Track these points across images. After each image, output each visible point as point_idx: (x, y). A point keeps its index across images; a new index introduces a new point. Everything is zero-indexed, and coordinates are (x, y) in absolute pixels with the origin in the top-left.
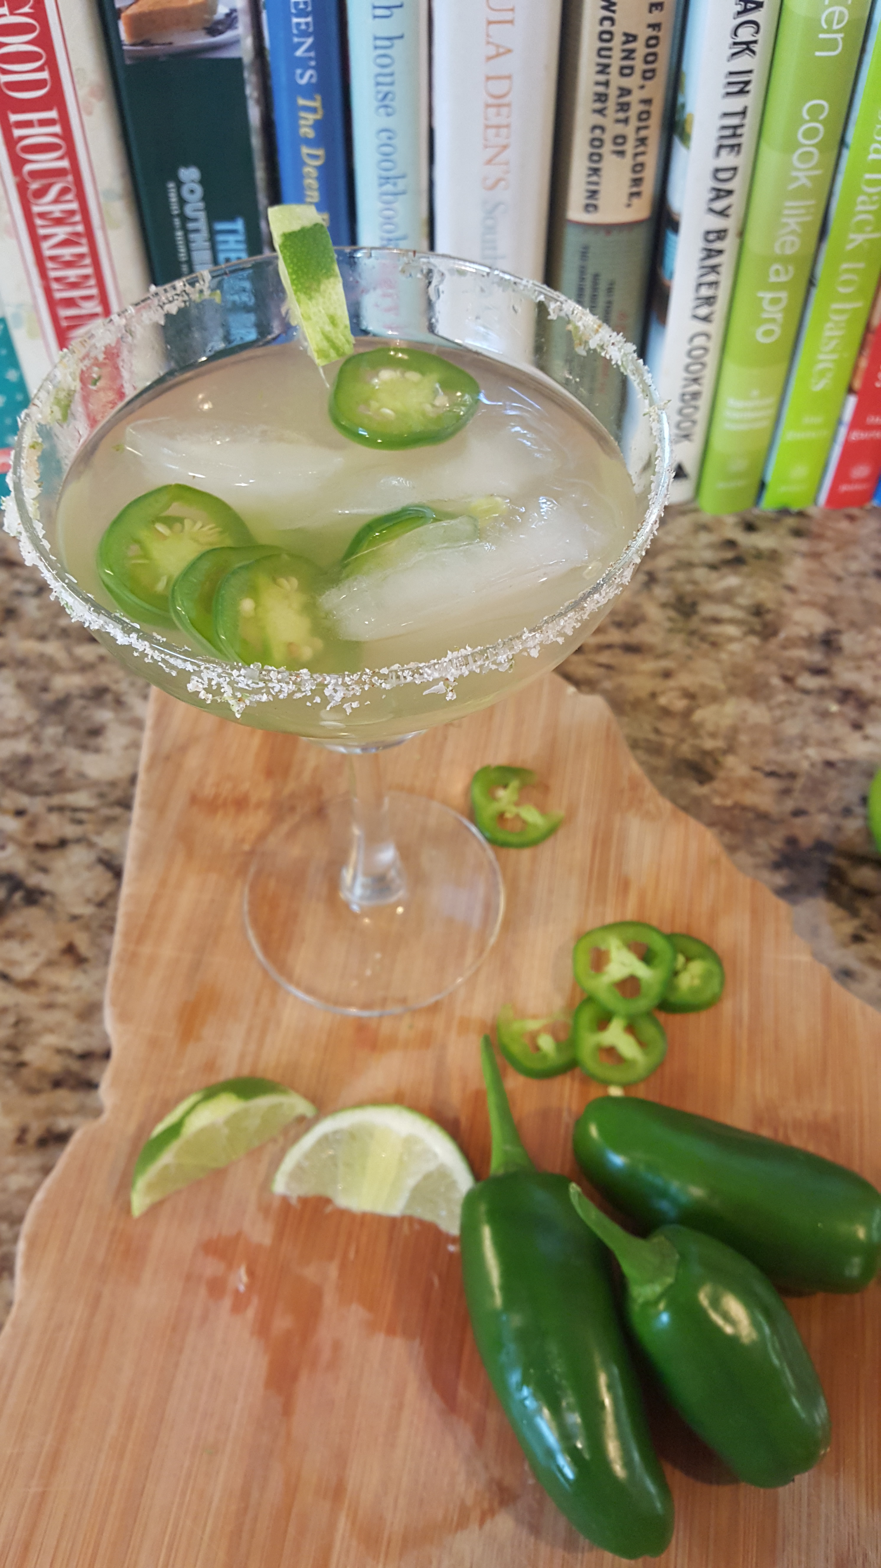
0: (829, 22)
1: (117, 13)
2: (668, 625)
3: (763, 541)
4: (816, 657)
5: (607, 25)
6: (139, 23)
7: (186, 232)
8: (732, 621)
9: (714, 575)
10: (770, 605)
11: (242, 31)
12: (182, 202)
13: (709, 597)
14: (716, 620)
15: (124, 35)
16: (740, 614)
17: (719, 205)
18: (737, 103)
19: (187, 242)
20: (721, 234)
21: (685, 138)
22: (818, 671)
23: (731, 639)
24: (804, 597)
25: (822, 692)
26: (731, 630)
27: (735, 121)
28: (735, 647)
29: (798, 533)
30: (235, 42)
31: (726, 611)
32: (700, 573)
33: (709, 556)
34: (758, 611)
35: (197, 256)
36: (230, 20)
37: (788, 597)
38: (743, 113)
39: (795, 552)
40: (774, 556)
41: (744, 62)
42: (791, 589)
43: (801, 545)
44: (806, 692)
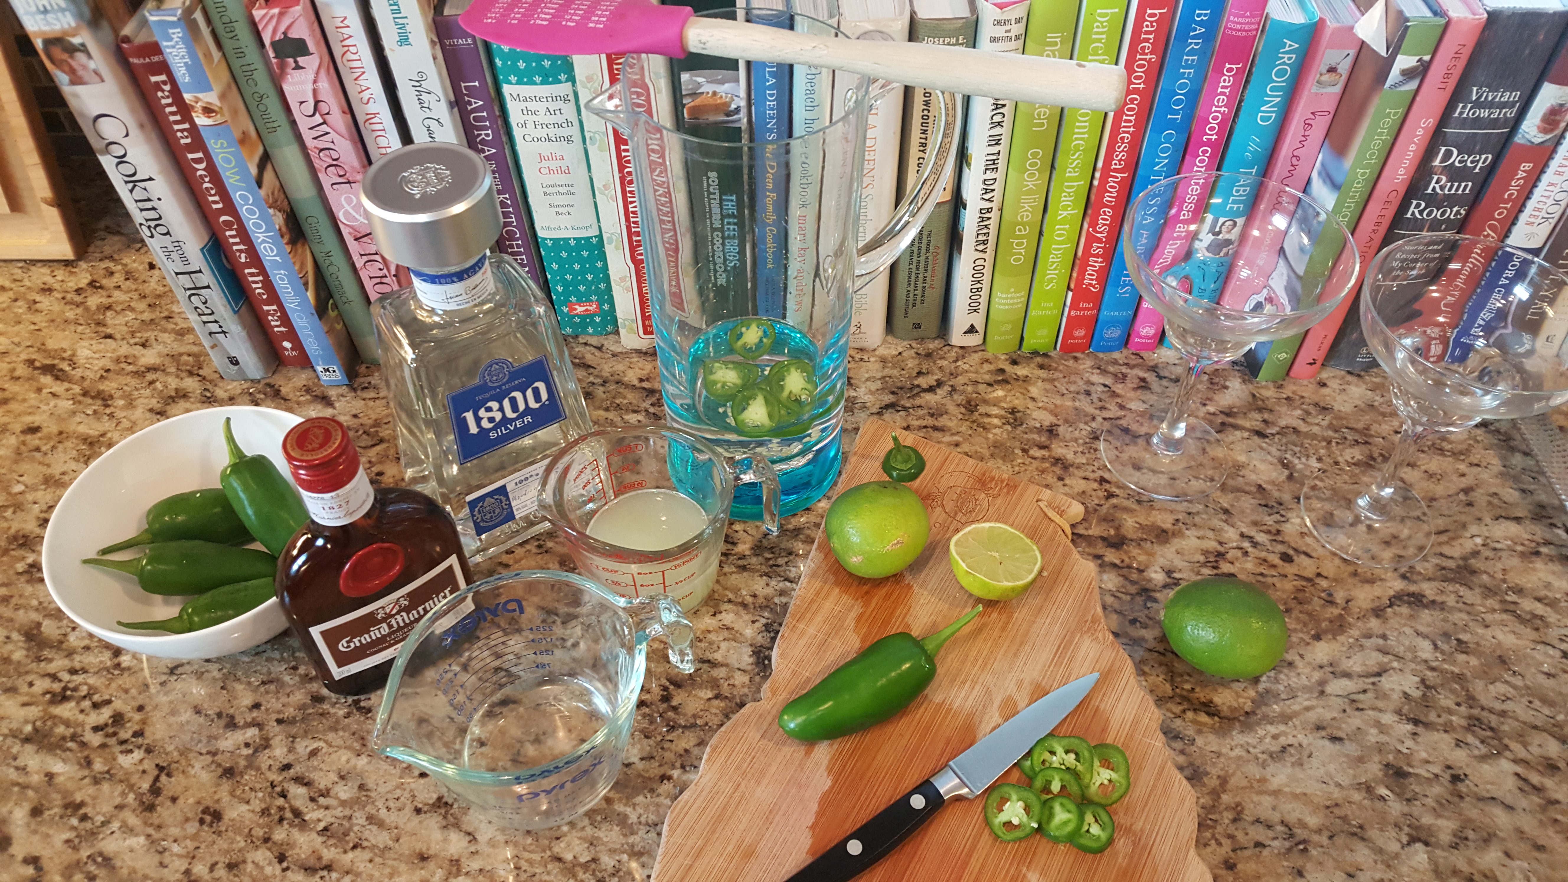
0: (1039, 115)
1: (684, 106)
2: (960, 416)
3: (1021, 371)
4: (1043, 439)
5: (926, 112)
6: (695, 110)
7: (710, 199)
8: (996, 416)
9: (990, 389)
10: (1020, 408)
11: (743, 115)
12: (709, 185)
13: (986, 402)
14: (988, 415)
15: (686, 115)
16: (1003, 413)
17: (987, 197)
18: (995, 149)
19: (710, 204)
20: (989, 210)
21: (969, 165)
22: (1042, 447)
23: (996, 427)
24: (1040, 405)
25: (1043, 459)
26: (996, 421)
27: (994, 157)
28: (997, 431)
29: (1041, 367)
30: (739, 120)
31: (995, 411)
32: (982, 388)
33: (987, 377)
34: (1013, 411)
35: (714, 210)
36: (737, 110)
37: (1031, 405)
38: (999, 153)
39: (1039, 378)
40: (1026, 379)
41: (997, 131)
42: (1033, 399)
43: (1043, 374)
44: (1034, 458)
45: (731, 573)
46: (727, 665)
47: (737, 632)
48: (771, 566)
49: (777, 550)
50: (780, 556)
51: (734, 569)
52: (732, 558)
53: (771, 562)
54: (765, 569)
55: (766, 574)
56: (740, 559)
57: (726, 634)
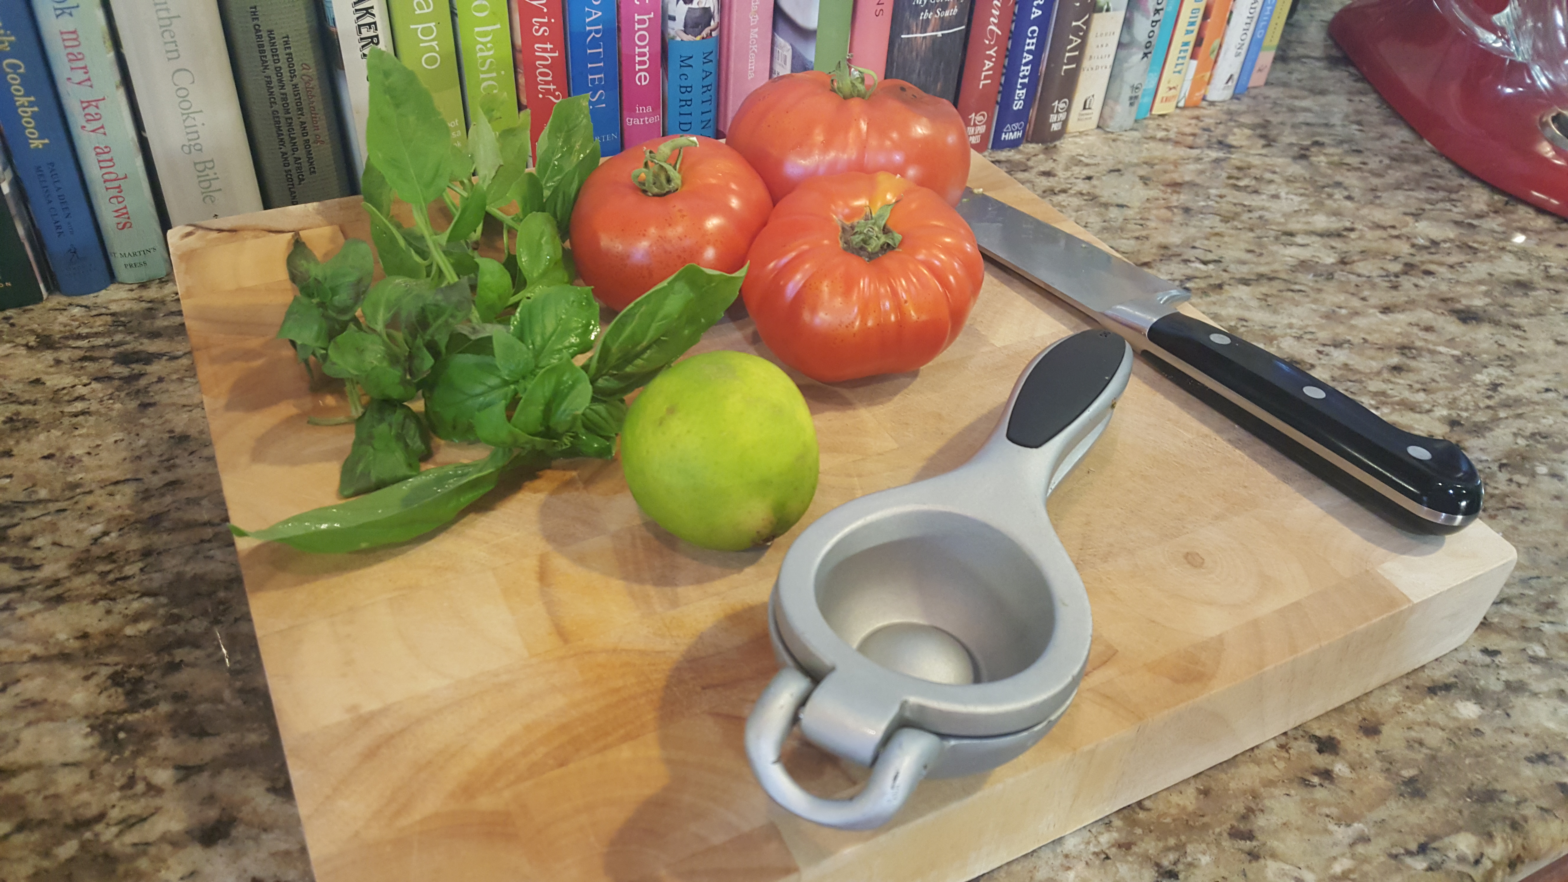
45: (32, 615)
46: (39, 766)
47: (54, 703)
48: (112, 583)
49: (122, 555)
50: (127, 562)
51: (38, 606)
52: (31, 590)
53: (111, 577)
54: (99, 589)
55: (104, 597)
56: (49, 587)
57: (31, 714)
